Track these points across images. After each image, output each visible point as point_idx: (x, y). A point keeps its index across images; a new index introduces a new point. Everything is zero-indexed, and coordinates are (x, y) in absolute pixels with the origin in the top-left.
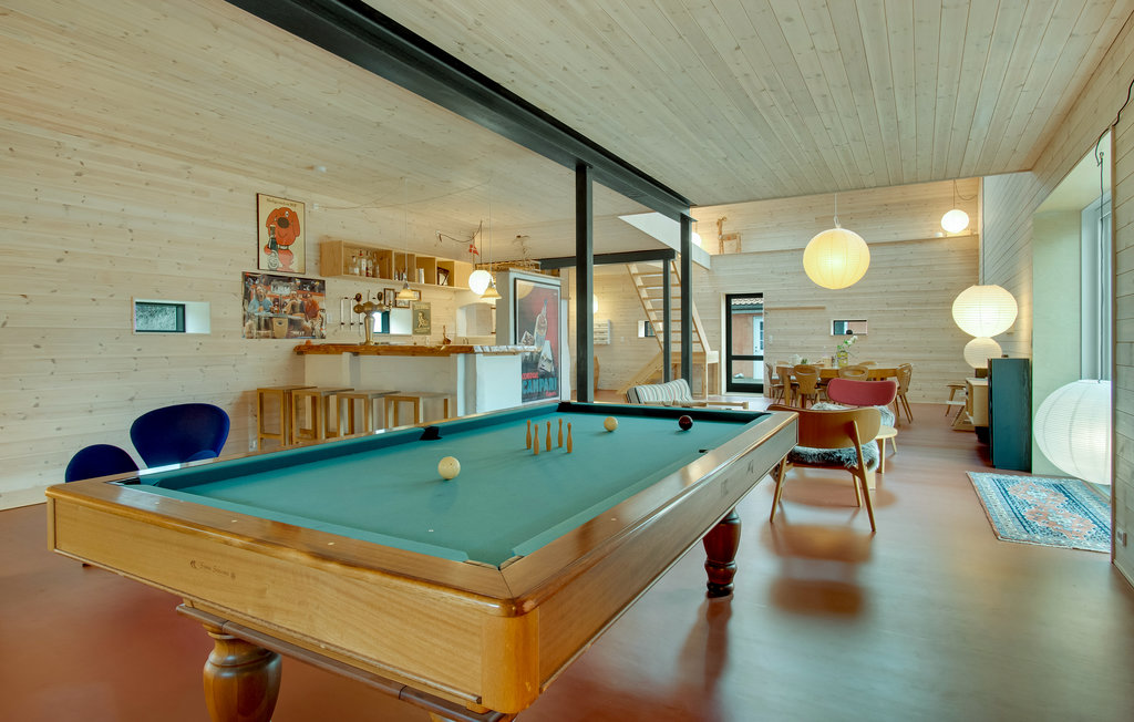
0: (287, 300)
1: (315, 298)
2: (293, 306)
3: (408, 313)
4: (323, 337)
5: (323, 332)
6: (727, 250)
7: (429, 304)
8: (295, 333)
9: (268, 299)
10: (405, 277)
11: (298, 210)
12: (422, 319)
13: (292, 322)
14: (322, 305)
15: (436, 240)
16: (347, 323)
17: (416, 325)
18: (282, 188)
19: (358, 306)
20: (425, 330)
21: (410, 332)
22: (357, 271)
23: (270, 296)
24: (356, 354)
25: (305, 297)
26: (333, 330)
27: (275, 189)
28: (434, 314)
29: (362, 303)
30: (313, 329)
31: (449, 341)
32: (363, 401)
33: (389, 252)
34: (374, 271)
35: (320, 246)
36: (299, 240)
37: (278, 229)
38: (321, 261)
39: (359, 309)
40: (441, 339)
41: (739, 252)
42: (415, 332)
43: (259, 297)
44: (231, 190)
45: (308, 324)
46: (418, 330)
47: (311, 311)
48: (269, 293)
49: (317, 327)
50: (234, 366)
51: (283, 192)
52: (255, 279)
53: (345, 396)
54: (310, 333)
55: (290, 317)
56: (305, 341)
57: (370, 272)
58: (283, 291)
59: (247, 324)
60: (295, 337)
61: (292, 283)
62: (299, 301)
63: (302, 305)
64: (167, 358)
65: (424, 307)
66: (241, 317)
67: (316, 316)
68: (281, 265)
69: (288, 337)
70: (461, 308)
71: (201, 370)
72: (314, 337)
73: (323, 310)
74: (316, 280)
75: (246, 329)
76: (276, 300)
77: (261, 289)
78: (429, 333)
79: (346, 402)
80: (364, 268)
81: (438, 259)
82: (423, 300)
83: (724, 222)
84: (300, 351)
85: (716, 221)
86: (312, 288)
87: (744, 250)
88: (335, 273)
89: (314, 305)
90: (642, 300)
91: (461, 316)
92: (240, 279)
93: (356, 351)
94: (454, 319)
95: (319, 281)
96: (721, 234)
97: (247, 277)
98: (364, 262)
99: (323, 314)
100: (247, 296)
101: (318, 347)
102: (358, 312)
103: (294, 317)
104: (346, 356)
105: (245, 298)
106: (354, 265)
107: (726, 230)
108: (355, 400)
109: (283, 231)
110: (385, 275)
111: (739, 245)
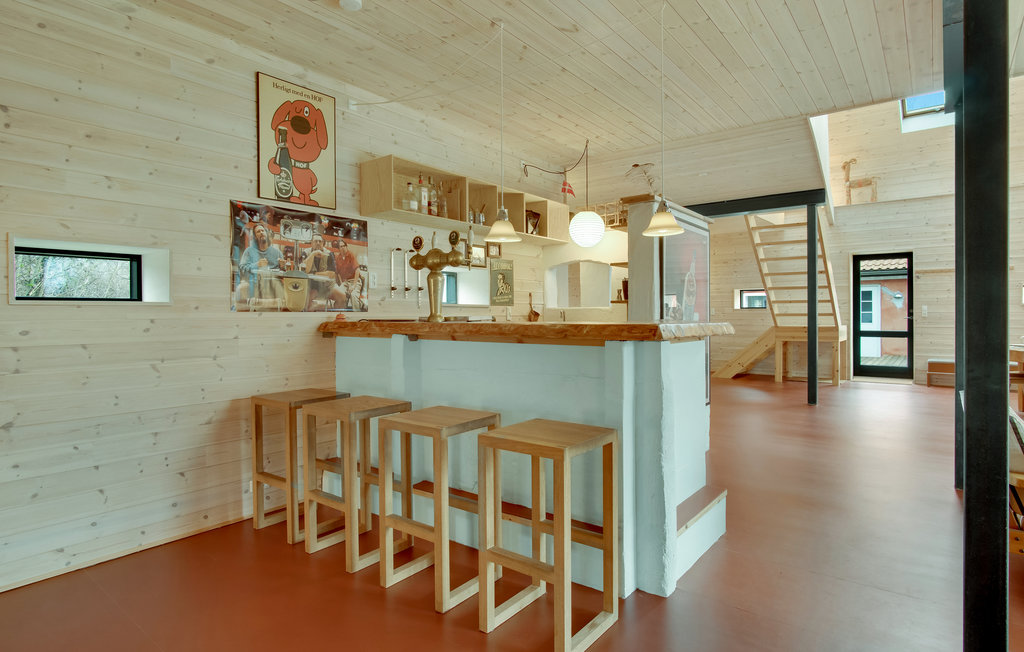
0: (307, 250)
1: (352, 248)
2: (317, 261)
3: (484, 275)
4: (363, 309)
5: (365, 301)
6: (855, 200)
7: (511, 262)
8: (320, 302)
9: (275, 247)
10: (482, 219)
11: (325, 107)
12: (502, 285)
13: (315, 286)
14: (362, 259)
15: (519, 174)
16: (400, 288)
17: (494, 292)
18: (299, 69)
19: (418, 256)
20: (506, 299)
21: (485, 301)
22: (414, 205)
23: (280, 242)
24: (414, 337)
25: (335, 246)
26: (379, 298)
27: (290, 69)
28: (517, 278)
29: (423, 252)
30: (349, 296)
31: (537, 314)
32: (430, 440)
33: (461, 180)
34: (440, 207)
35: (360, 167)
36: (326, 155)
37: (292, 133)
38: (360, 192)
39: (418, 263)
40: (526, 311)
41: (874, 202)
42: (493, 303)
43: (260, 243)
44: (211, 61)
45: (341, 289)
46: (498, 299)
47: (347, 269)
48: (277, 237)
49: (355, 294)
50: (215, 358)
51: (300, 77)
52: (252, 212)
53: (394, 425)
54: (343, 302)
55: (311, 276)
56: (335, 315)
57: (434, 209)
58: (301, 234)
59: (239, 287)
60: (320, 309)
61: (316, 224)
62: (326, 252)
63: (330, 259)
64: (84, 347)
65: (504, 266)
66: (229, 276)
67: (353, 277)
68: (296, 193)
69: (308, 310)
70: (551, 269)
71: (154, 367)
72: (350, 309)
73: (364, 267)
74: (352, 221)
75: (235, 297)
76: (289, 249)
77: (263, 229)
78: (511, 303)
79: (396, 437)
80: (425, 203)
81: (529, 197)
82: (504, 257)
83: (852, 165)
84: (327, 332)
85: (842, 164)
86: (347, 233)
87: (881, 198)
88: (381, 210)
89: (350, 258)
90: (759, 261)
91: (550, 279)
92: (227, 211)
93: (413, 331)
94: (541, 283)
95: (358, 222)
96: (848, 180)
97: (236, 209)
98: (425, 193)
99: (363, 274)
100: (239, 240)
101: (354, 324)
102: (417, 267)
103: (320, 277)
104: (398, 341)
105: (234, 244)
106: (410, 197)
107: (855, 175)
108: (415, 438)
109: (300, 138)
110: (456, 214)
111: (874, 193)
